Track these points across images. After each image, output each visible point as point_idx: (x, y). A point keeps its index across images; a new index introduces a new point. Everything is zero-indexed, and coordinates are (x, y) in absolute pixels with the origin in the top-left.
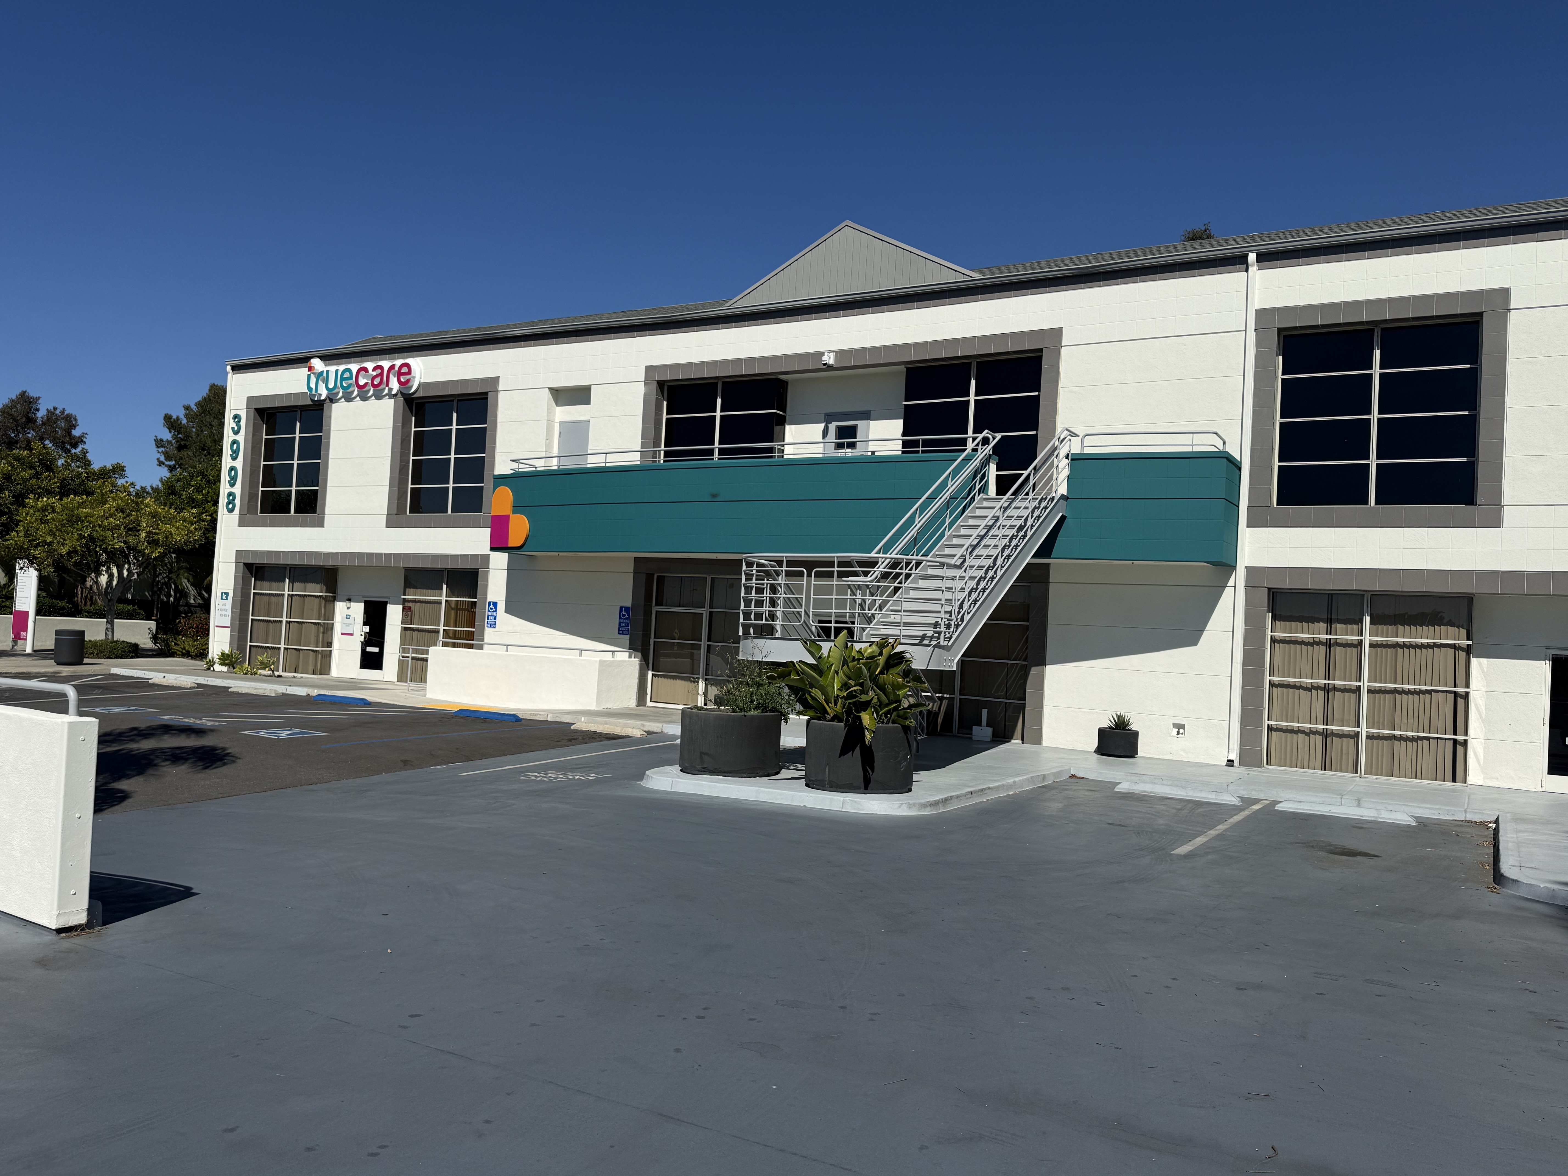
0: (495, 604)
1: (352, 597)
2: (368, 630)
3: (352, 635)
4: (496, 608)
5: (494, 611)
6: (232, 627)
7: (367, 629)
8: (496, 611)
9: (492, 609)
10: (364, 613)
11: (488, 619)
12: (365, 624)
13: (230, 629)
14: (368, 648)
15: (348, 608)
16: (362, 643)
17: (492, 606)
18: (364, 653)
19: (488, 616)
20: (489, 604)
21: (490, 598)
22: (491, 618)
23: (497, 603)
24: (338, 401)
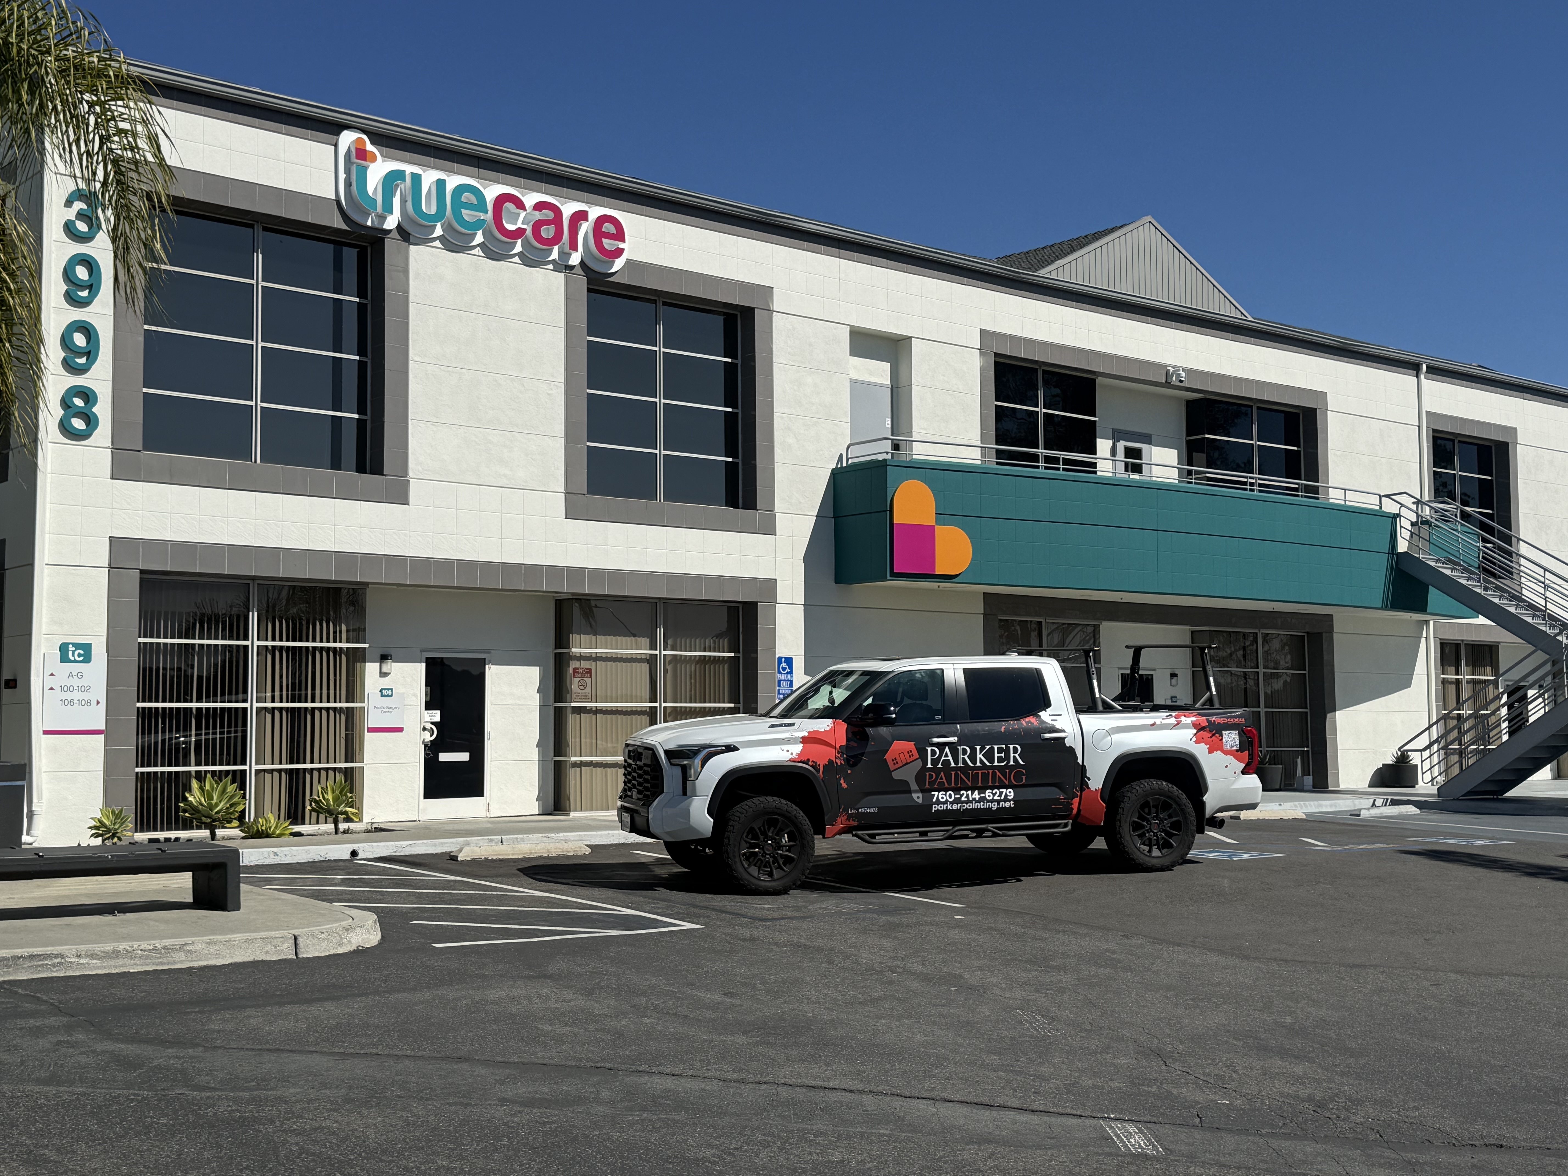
0: (789, 661)
1: (393, 652)
2: (437, 718)
3: (400, 730)
4: (791, 667)
5: (788, 673)
6: (108, 733)
7: (436, 716)
8: (791, 672)
9: (784, 669)
10: (427, 684)
11: (779, 686)
12: (429, 706)
13: (102, 736)
14: (441, 755)
15: (383, 675)
16: (426, 746)
17: (784, 665)
18: (432, 768)
19: (779, 681)
20: (780, 662)
21: (781, 651)
22: (784, 684)
23: (791, 658)
24: (425, 241)
